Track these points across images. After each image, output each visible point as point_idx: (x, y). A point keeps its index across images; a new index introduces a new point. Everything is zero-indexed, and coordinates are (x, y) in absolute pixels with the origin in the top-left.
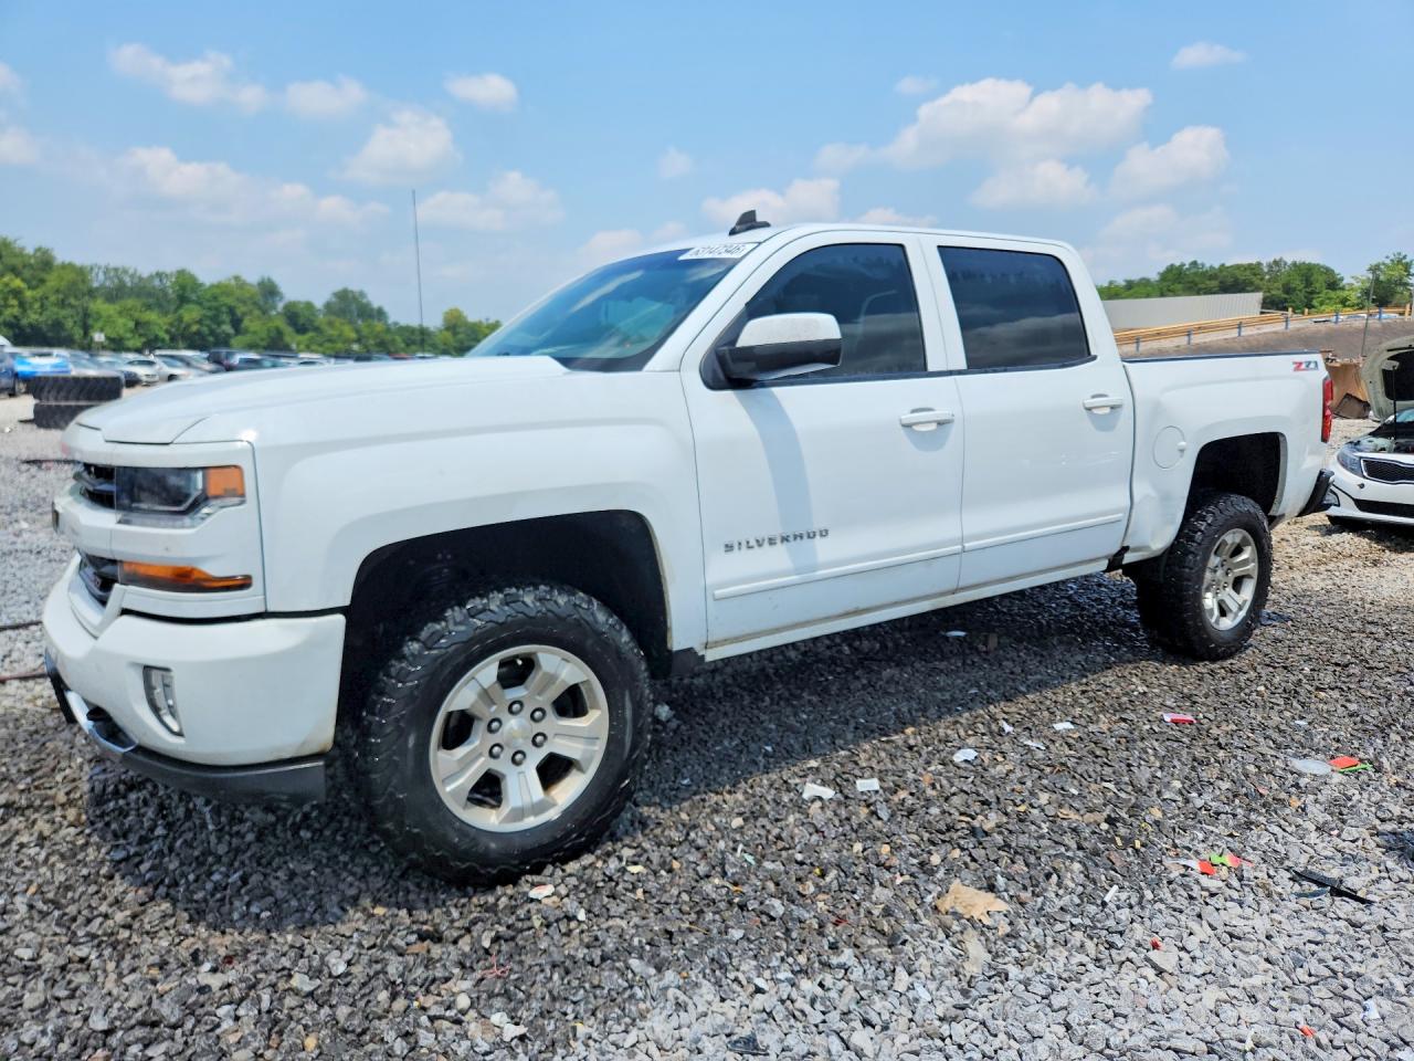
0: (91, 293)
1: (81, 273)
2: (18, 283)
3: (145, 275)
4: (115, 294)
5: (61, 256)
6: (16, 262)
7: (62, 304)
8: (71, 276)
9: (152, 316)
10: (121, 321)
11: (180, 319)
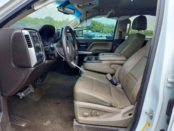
0: (104, 27)
1: (103, 24)
2: (97, 26)
3: (109, 25)
4: (106, 27)
5: (102, 23)
6: (98, 23)
7: (101, 28)
8: (102, 25)
9: (109, 29)
10: (106, 30)
11: (112, 30)
